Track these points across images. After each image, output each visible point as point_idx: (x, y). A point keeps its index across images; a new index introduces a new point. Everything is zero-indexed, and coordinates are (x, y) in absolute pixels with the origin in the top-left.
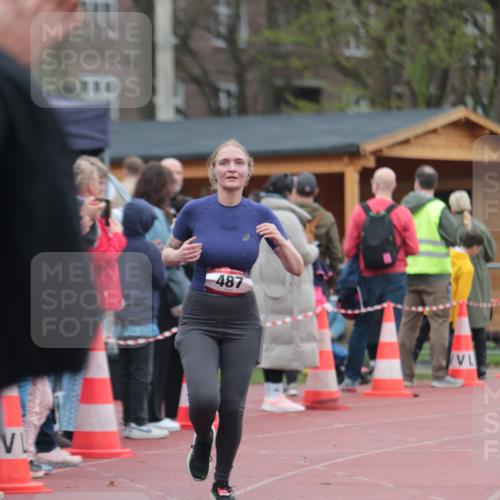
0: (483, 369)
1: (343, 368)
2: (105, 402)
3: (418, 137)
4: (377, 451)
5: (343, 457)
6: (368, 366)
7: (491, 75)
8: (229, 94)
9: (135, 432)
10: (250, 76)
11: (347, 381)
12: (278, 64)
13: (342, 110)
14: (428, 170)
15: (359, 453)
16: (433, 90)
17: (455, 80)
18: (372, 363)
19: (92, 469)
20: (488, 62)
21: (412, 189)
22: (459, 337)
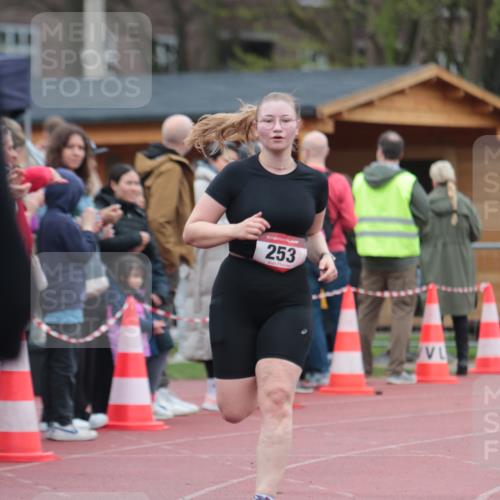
2: (24, 398)
3: (383, 98)
4: (335, 456)
5: (296, 462)
7: (466, 28)
8: (168, 48)
9: (59, 433)
10: (193, 27)
12: (224, 13)
13: (297, 67)
14: (393, 137)
15: (313, 458)
16: (400, 45)
17: (425, 34)
19: (9, 475)
20: (463, 13)
21: (374, 159)
22: (428, 327)
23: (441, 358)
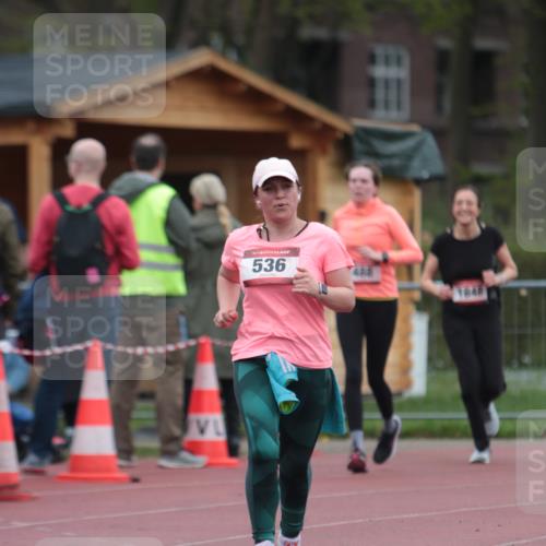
0: (235, 441)
1: (25, 439)
6: (62, 435)
11: (32, 458)
13: (24, 51)
18: (69, 431)
22: (200, 393)
23: (218, 434)
